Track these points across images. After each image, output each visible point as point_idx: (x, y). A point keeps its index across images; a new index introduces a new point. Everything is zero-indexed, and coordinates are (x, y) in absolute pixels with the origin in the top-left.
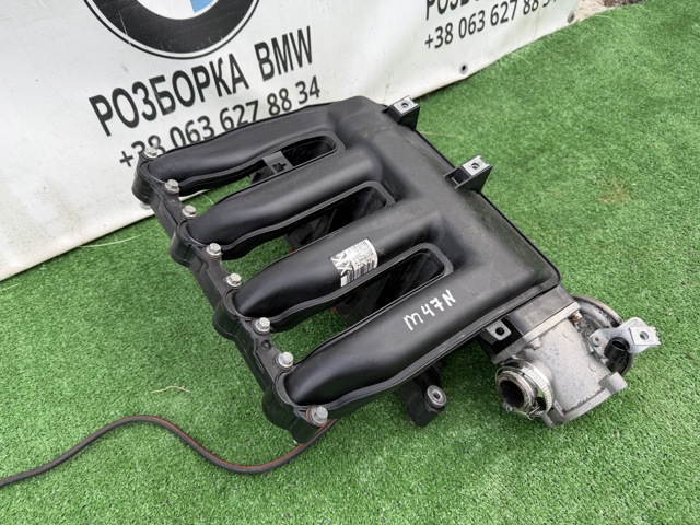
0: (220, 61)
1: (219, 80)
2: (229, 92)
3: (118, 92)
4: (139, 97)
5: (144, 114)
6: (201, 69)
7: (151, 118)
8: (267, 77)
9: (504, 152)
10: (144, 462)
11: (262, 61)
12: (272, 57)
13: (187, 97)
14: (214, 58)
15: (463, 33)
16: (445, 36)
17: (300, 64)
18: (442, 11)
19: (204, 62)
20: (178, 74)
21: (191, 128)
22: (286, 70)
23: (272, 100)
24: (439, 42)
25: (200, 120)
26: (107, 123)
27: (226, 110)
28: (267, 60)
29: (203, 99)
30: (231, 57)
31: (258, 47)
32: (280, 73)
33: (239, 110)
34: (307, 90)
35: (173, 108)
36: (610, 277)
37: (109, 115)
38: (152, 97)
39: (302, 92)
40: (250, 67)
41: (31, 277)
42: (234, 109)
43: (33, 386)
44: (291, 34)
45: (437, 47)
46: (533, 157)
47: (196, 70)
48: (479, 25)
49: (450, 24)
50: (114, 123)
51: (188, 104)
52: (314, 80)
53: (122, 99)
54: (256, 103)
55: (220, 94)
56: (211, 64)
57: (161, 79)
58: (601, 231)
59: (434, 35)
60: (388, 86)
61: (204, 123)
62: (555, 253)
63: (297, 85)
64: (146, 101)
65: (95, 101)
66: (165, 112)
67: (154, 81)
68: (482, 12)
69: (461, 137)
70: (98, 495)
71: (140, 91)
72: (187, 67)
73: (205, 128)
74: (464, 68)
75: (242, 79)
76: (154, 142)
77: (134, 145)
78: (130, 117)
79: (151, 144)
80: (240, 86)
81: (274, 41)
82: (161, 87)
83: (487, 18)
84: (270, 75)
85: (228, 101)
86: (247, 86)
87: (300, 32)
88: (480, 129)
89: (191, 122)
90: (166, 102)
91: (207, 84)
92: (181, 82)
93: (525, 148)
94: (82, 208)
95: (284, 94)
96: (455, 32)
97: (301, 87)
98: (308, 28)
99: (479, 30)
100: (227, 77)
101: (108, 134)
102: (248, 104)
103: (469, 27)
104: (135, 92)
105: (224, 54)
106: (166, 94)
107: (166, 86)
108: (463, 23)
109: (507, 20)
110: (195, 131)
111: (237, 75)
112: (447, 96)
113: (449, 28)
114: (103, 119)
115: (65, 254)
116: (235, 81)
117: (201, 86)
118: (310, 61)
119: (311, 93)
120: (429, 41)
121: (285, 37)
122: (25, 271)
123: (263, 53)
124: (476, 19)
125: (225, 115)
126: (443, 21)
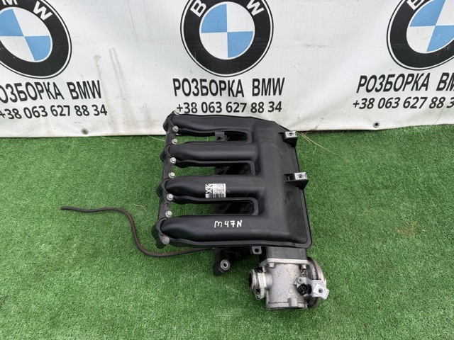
0: (233, 81)
1: (230, 89)
2: (233, 96)
3: (185, 80)
4: (193, 85)
5: (193, 92)
6: (224, 82)
7: (196, 95)
8: (254, 95)
9: (365, 178)
10: (116, 227)
11: (254, 87)
12: (260, 87)
13: (214, 91)
14: (231, 79)
15: (381, 106)
16: (368, 104)
17: (274, 94)
18: (368, 91)
19: (226, 80)
20: (212, 81)
21: (212, 105)
22: (266, 94)
23: (254, 105)
24: (363, 106)
25: (217, 103)
26: (177, 91)
27: (231, 103)
28: (257, 87)
29: (221, 95)
30: (240, 81)
31: (254, 80)
32: (262, 95)
33: (236, 105)
34: (275, 107)
35: (207, 94)
36: (363, 268)
37: (179, 88)
38: (199, 87)
39: (271, 107)
40: (247, 88)
41: (125, 139)
42: (235, 103)
43: (100, 180)
44: (273, 79)
45: (360, 108)
46: (379, 189)
47: (221, 82)
48: (394, 105)
49: (374, 99)
50: (180, 92)
51: (214, 95)
52: (280, 103)
53: (186, 83)
54: (245, 104)
55: (229, 95)
56: (229, 81)
57: (205, 81)
58: (381, 244)
59: (360, 102)
60: (323, 119)
61: (218, 105)
62: (344, 241)
63: (270, 103)
64: (196, 87)
65: (175, 80)
66: (203, 94)
67: (202, 80)
68: (399, 99)
69: (348, 161)
70: (95, 230)
71: (195, 82)
72: (218, 79)
73: (218, 107)
74: (377, 124)
75: (242, 92)
76: (194, 105)
77: (185, 104)
78: (187, 92)
79: (192, 106)
80: (240, 95)
81: (264, 80)
82: (204, 84)
83: (401, 103)
84: (257, 94)
85: (233, 99)
86: (243, 96)
87: (279, 80)
88: (362, 161)
89: (213, 103)
90: (205, 91)
91: (224, 89)
92: (213, 84)
93: (378, 182)
94: (155, 121)
95: (261, 105)
96: (376, 104)
97: (271, 104)
98: (284, 79)
99: (393, 107)
100: (235, 89)
101: (176, 95)
102: (241, 104)
103: (386, 104)
104: (192, 82)
105: (236, 79)
106: (205, 87)
107: (206, 84)
108: (383, 101)
109: (416, 107)
110: (213, 107)
111: (240, 89)
112: (359, 136)
113: (372, 101)
114: (176, 88)
115: (141, 136)
116: (238, 92)
117: (221, 89)
118: (280, 94)
119: (276, 109)
120: (356, 104)
121: (270, 80)
122: (124, 136)
123: (256, 84)
124: (393, 101)
125: (229, 105)
126: (369, 96)
